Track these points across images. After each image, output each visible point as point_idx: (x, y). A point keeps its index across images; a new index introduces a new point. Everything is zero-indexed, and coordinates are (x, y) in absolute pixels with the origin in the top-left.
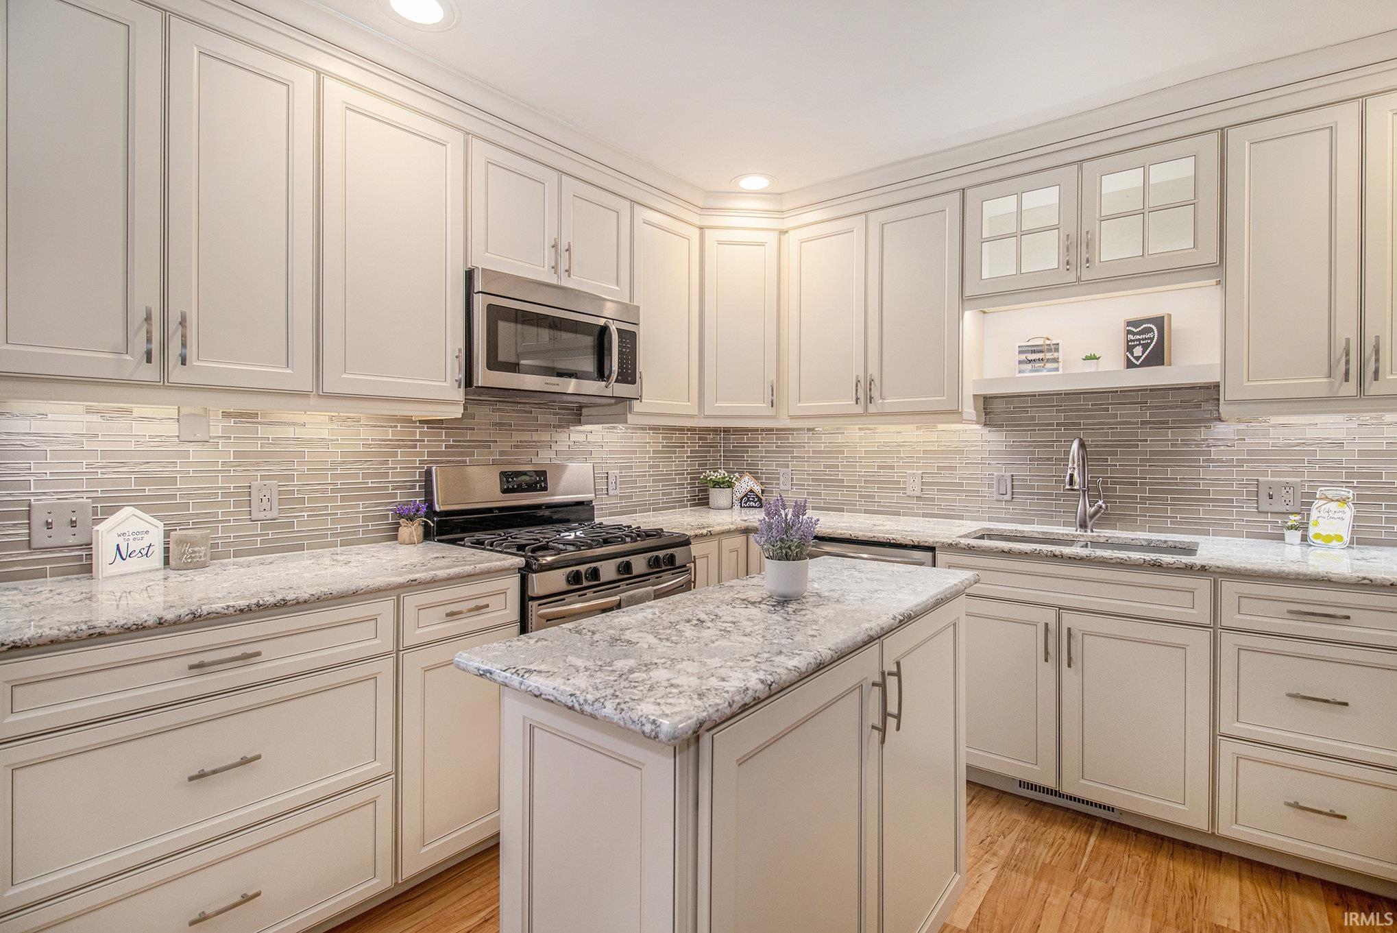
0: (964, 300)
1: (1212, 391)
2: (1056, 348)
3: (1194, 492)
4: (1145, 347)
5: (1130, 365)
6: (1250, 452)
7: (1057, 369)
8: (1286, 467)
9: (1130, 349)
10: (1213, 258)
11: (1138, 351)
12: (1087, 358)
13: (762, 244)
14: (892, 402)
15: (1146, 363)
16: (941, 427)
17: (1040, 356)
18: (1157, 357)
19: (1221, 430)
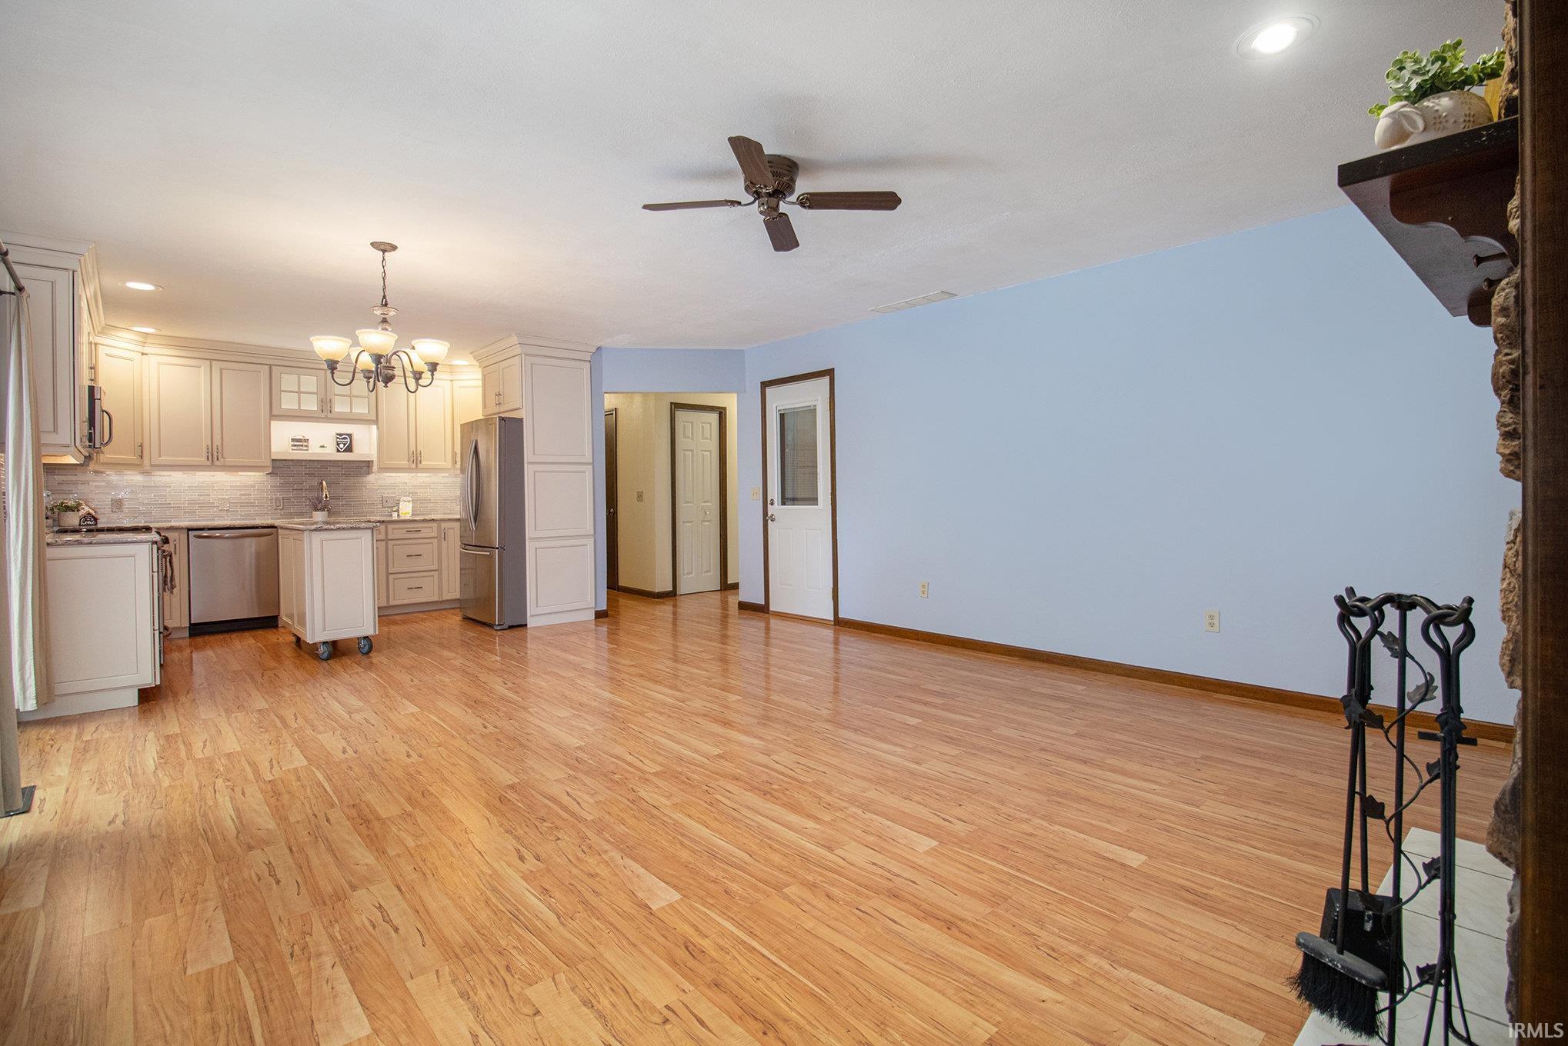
0: (273, 416)
1: (368, 464)
2: (307, 441)
3: (360, 501)
4: (345, 445)
5: (338, 451)
6: (380, 486)
7: (307, 450)
8: (391, 491)
9: (338, 445)
10: (374, 418)
11: (342, 446)
12: (321, 447)
13: (131, 360)
14: (230, 461)
15: (345, 451)
16: (240, 473)
17: (301, 444)
18: (349, 449)
19: (371, 478)
